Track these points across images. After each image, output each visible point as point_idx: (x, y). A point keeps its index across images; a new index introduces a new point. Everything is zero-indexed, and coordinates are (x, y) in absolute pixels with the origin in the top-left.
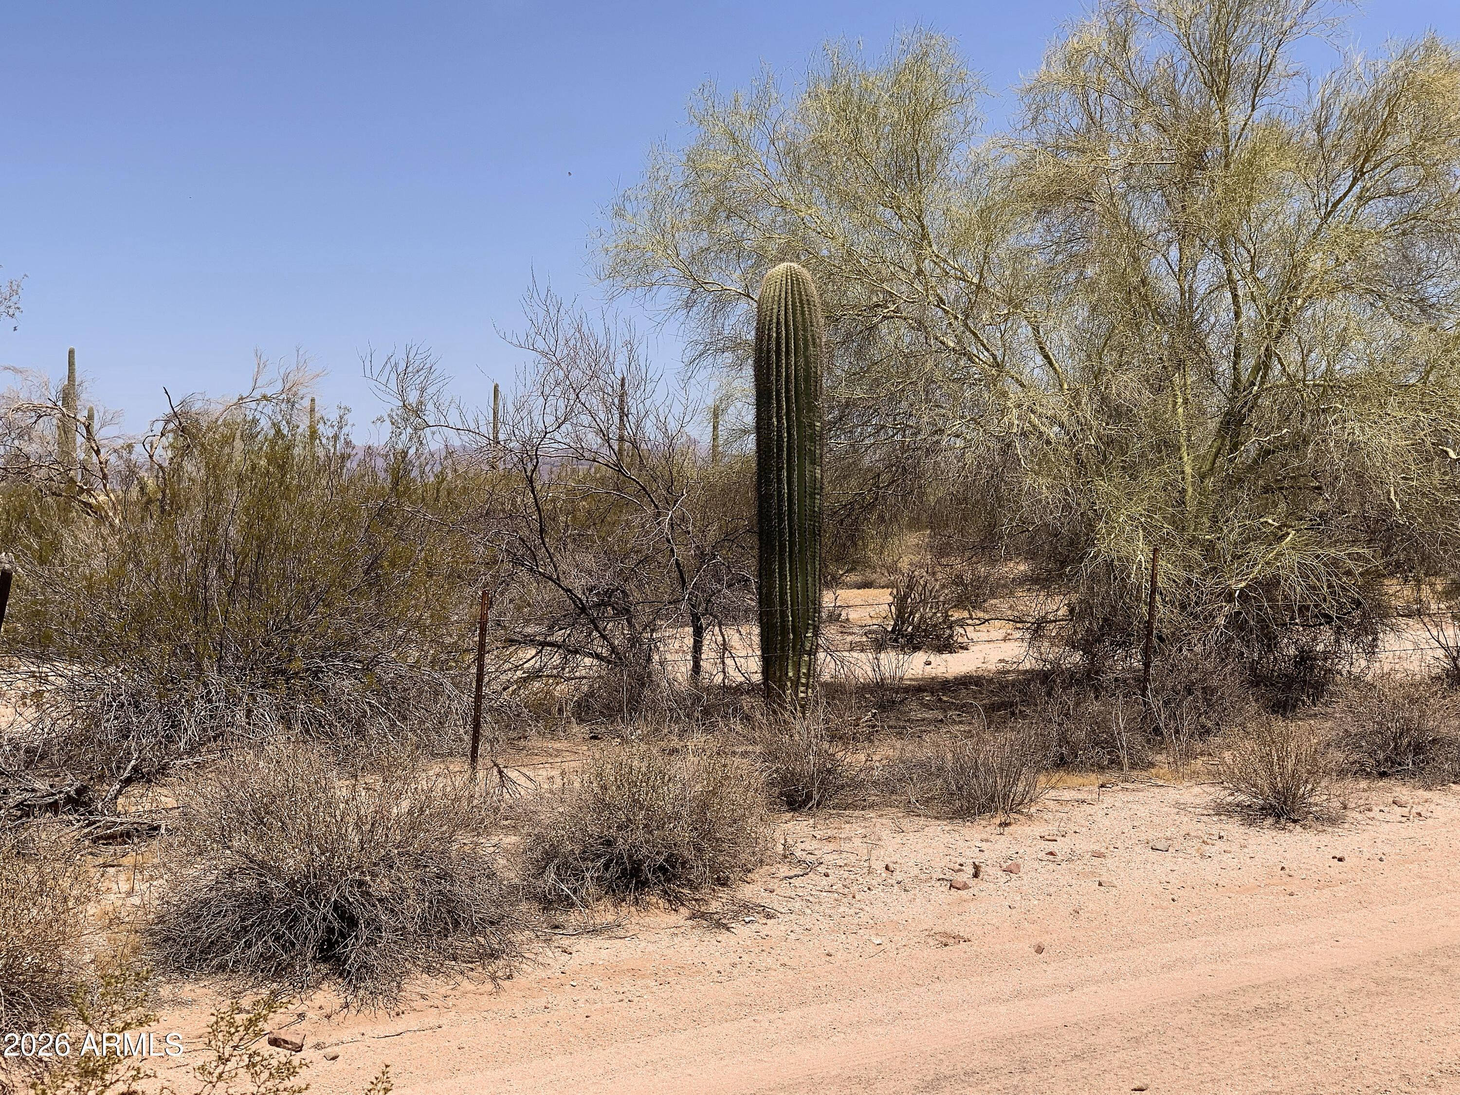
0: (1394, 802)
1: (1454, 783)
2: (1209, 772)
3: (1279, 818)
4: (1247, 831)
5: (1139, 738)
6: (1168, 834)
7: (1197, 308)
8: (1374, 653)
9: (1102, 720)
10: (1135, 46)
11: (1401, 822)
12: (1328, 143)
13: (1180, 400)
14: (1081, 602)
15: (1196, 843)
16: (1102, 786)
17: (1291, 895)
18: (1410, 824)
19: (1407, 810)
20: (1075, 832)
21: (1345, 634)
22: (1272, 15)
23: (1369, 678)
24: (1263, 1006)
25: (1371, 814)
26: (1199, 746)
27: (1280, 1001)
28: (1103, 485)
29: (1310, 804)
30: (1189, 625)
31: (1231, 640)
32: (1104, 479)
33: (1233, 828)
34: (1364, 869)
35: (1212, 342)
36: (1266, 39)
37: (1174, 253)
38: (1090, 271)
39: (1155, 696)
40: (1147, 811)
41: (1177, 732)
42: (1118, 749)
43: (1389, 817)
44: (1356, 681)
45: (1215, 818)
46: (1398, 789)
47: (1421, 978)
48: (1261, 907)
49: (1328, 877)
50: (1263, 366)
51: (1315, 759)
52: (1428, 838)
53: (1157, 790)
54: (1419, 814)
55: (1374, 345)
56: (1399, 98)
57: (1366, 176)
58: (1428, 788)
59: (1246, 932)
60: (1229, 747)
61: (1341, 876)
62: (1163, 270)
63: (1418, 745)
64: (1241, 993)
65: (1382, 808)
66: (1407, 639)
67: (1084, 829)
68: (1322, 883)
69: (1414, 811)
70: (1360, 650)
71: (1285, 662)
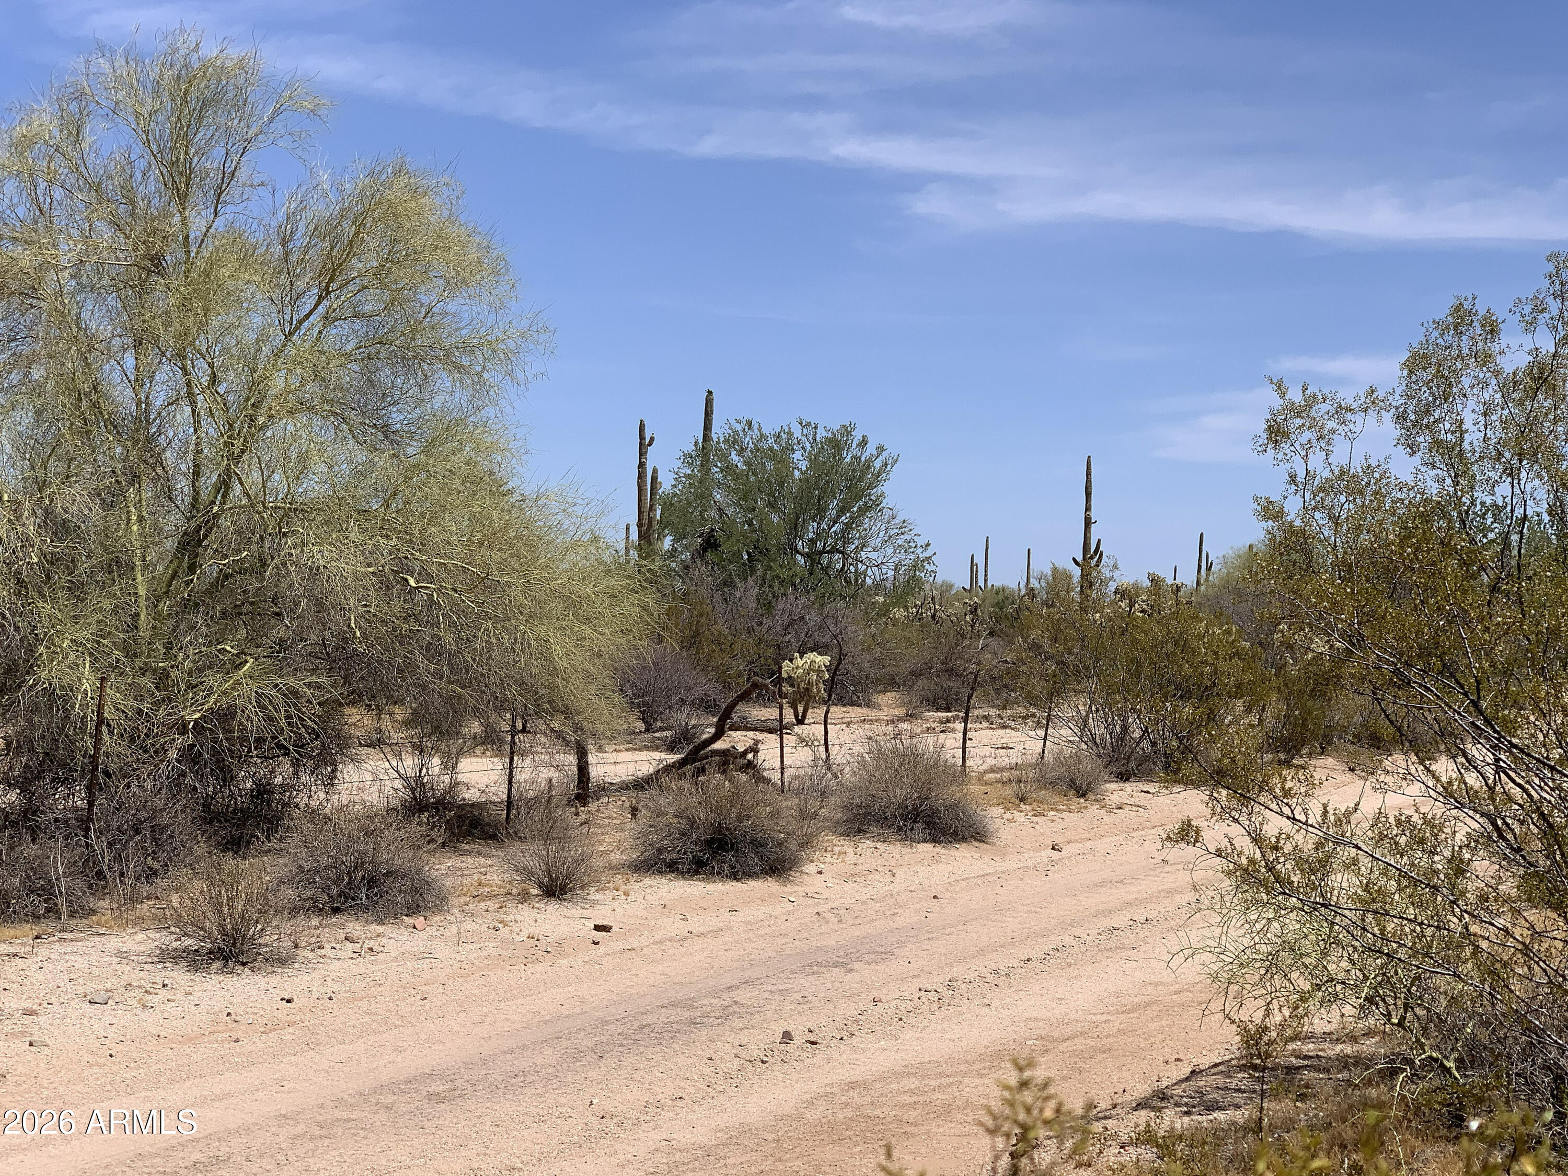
0: (347, 939)
1: (407, 915)
2: (155, 917)
3: (227, 961)
4: (192, 977)
5: (79, 883)
6: (109, 986)
7: (154, 420)
8: (333, 785)
9: (39, 865)
10: (88, 138)
11: (352, 958)
12: (294, 258)
13: (134, 518)
14: (18, 734)
15: (138, 993)
16: (37, 937)
17: (237, 1041)
18: (361, 960)
19: (359, 946)
20: (5, 989)
21: (304, 765)
22: (236, 121)
23: (327, 811)
24: (203, 1160)
25: (323, 952)
26: (145, 889)
27: (221, 1154)
28: (46, 608)
29: (260, 945)
30: (138, 759)
31: (184, 774)
32: (46, 601)
33: (179, 976)
34: (313, 1010)
35: (169, 456)
36: (230, 144)
37: (130, 361)
38: (37, 373)
39: (98, 838)
40: (86, 962)
41: (122, 875)
42: (56, 897)
43: (340, 954)
44: (313, 814)
45: (160, 966)
46: (351, 925)
47: (366, 1117)
48: (205, 1056)
49: (275, 1020)
50: (224, 485)
51: (266, 898)
52: (379, 973)
53: (97, 939)
54: (371, 950)
55: (337, 468)
56: (365, 218)
57: (332, 295)
58: (381, 922)
59: (188, 1084)
60: (177, 890)
61: (288, 1018)
62: (117, 376)
63: (372, 878)
64: (180, 1148)
65: (334, 945)
66: (366, 770)
67: (15, 986)
68: (269, 1026)
69: (366, 946)
70: (319, 782)
71: (241, 797)
